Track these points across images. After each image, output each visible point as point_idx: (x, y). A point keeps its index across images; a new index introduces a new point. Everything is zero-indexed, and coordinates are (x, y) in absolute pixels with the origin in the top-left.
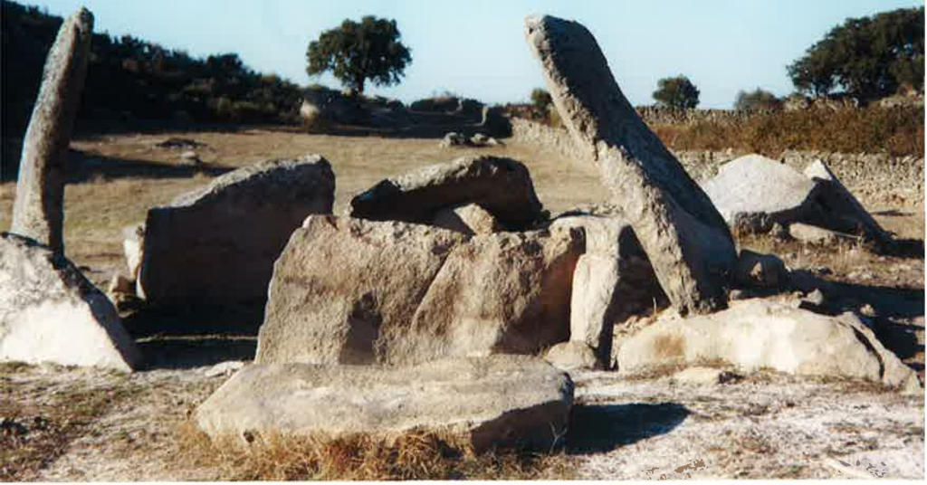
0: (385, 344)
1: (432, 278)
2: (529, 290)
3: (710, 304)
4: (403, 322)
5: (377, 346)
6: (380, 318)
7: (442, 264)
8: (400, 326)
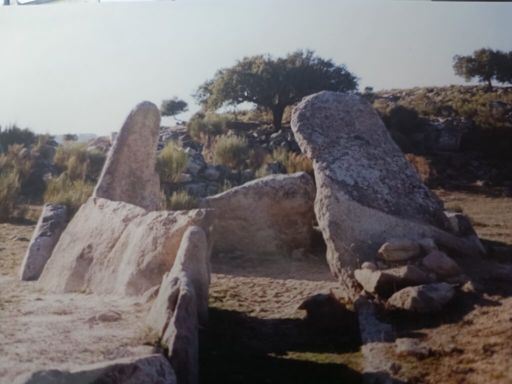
0: (91, 277)
1: (119, 237)
2: (156, 248)
3: (347, 271)
4: (101, 263)
5: (87, 277)
6: (91, 260)
7: (124, 229)
8: (99, 265)
